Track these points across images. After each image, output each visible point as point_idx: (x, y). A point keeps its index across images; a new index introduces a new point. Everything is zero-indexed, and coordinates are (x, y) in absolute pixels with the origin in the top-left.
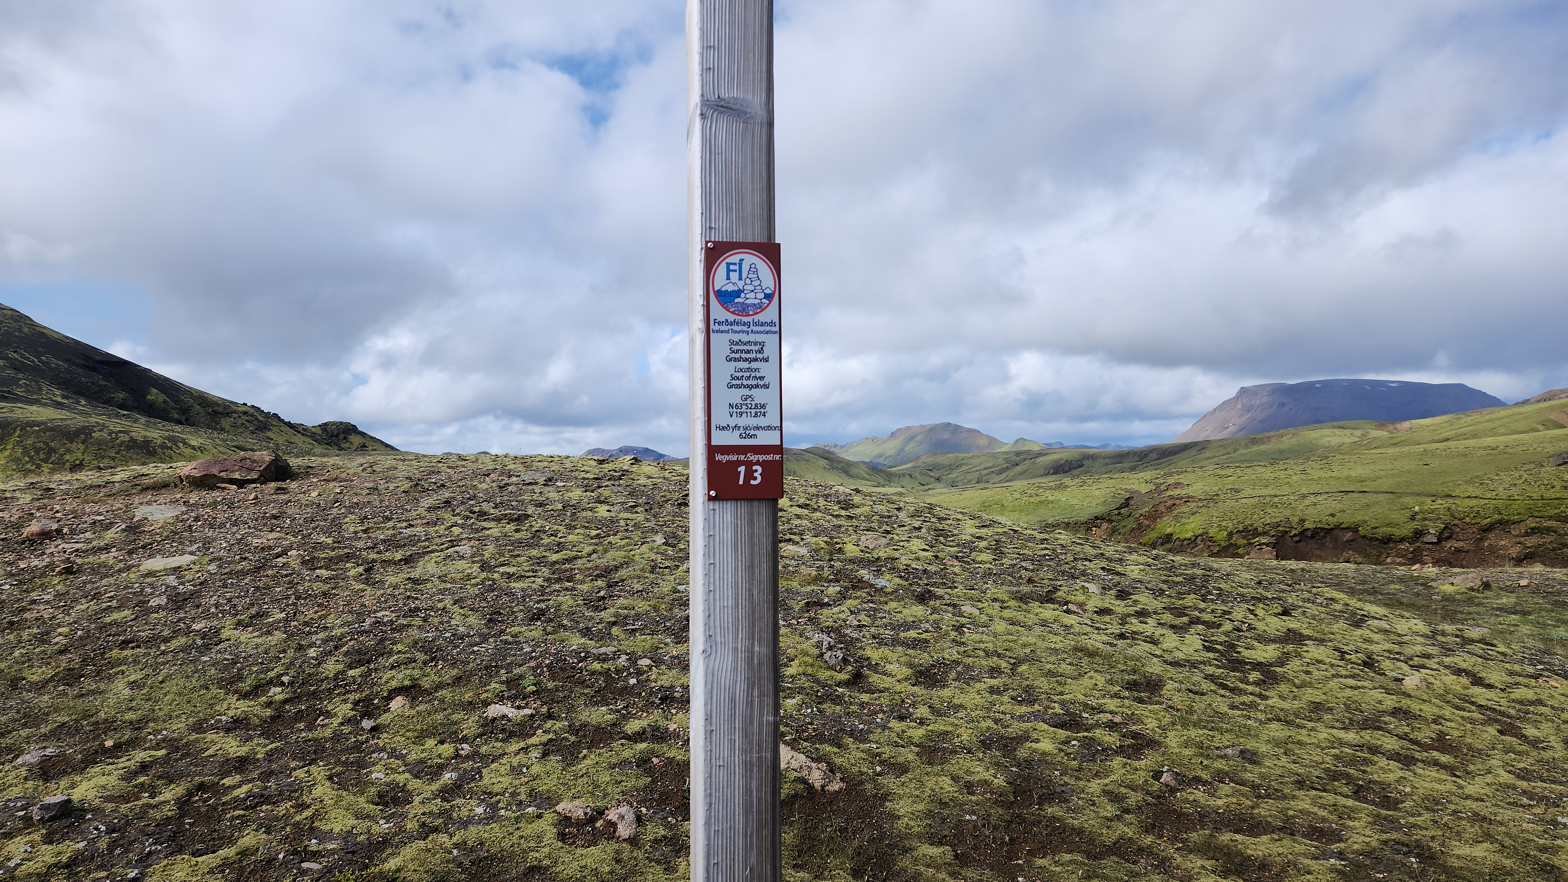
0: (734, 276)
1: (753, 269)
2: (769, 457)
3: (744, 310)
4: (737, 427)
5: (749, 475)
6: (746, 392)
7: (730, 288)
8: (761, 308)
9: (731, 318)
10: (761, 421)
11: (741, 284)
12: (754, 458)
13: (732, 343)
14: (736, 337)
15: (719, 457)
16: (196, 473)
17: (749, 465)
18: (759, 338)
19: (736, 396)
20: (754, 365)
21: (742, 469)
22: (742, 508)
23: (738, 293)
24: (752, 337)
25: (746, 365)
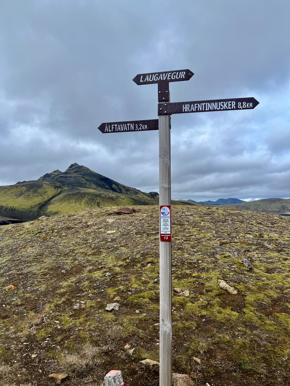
0: (164, 210)
1: (166, 209)
2: (169, 235)
3: (165, 215)
4: (164, 231)
5: (166, 238)
6: (166, 226)
7: (163, 212)
8: (167, 215)
9: (163, 216)
10: (168, 230)
11: (165, 211)
12: (167, 235)
13: (163, 219)
14: (164, 219)
15: (162, 235)
16: (118, 211)
17: (166, 236)
18: (167, 219)
19: (164, 227)
20: (167, 222)
21: (165, 237)
22: (165, 242)
23: (164, 213)
24: (166, 219)
25: (165, 222)
